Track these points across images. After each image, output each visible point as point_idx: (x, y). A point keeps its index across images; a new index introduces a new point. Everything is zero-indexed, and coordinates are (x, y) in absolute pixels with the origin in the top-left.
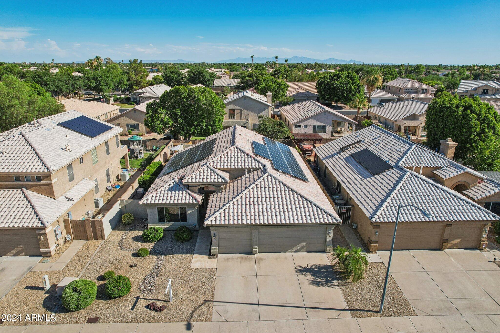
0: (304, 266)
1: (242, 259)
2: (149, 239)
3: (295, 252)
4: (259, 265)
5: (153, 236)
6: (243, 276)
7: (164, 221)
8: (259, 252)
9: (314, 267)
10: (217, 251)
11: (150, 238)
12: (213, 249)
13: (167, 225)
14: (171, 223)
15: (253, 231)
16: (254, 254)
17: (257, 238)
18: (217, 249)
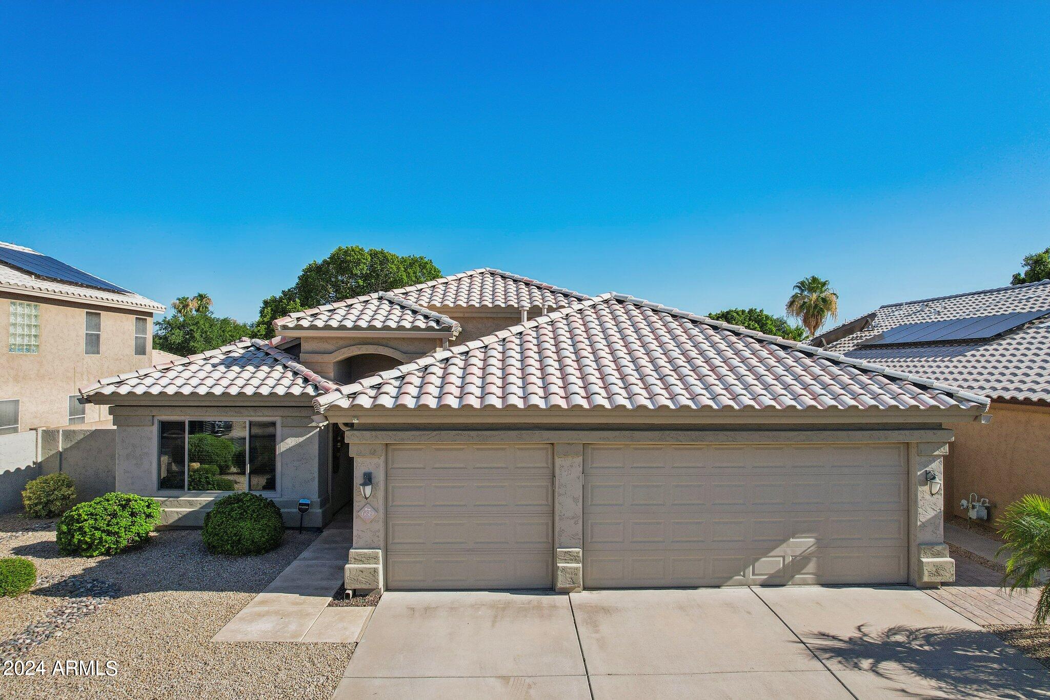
0: (847, 632)
1: (504, 609)
2: (77, 537)
3: (764, 585)
4: (597, 632)
5: (102, 524)
6: (505, 679)
7: (182, 487)
8: (589, 583)
9: (899, 638)
10: (375, 571)
11: (84, 534)
12: (358, 560)
13: (191, 504)
14: (209, 495)
15: (558, 461)
16: (565, 592)
17: (575, 500)
18: (376, 558)
